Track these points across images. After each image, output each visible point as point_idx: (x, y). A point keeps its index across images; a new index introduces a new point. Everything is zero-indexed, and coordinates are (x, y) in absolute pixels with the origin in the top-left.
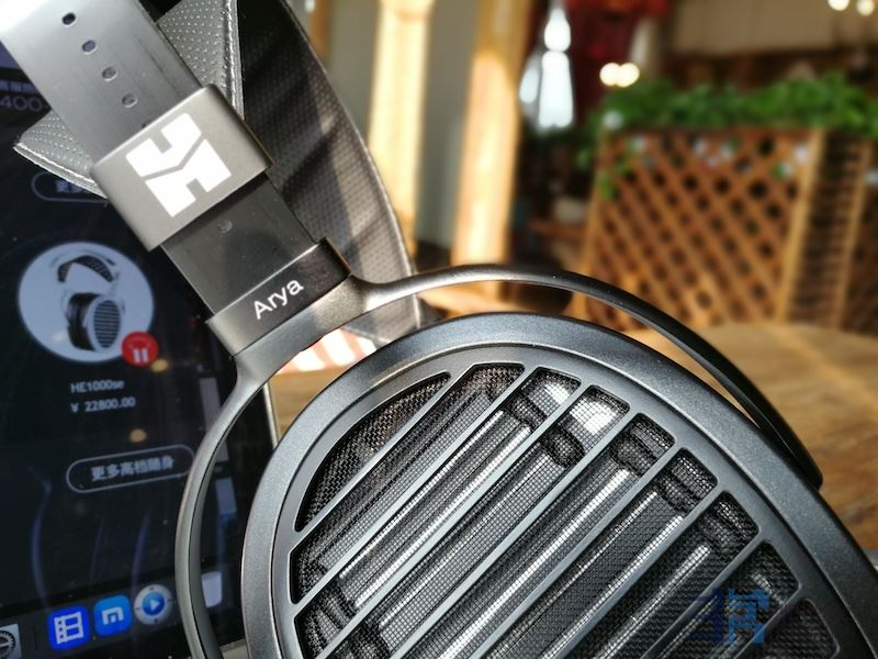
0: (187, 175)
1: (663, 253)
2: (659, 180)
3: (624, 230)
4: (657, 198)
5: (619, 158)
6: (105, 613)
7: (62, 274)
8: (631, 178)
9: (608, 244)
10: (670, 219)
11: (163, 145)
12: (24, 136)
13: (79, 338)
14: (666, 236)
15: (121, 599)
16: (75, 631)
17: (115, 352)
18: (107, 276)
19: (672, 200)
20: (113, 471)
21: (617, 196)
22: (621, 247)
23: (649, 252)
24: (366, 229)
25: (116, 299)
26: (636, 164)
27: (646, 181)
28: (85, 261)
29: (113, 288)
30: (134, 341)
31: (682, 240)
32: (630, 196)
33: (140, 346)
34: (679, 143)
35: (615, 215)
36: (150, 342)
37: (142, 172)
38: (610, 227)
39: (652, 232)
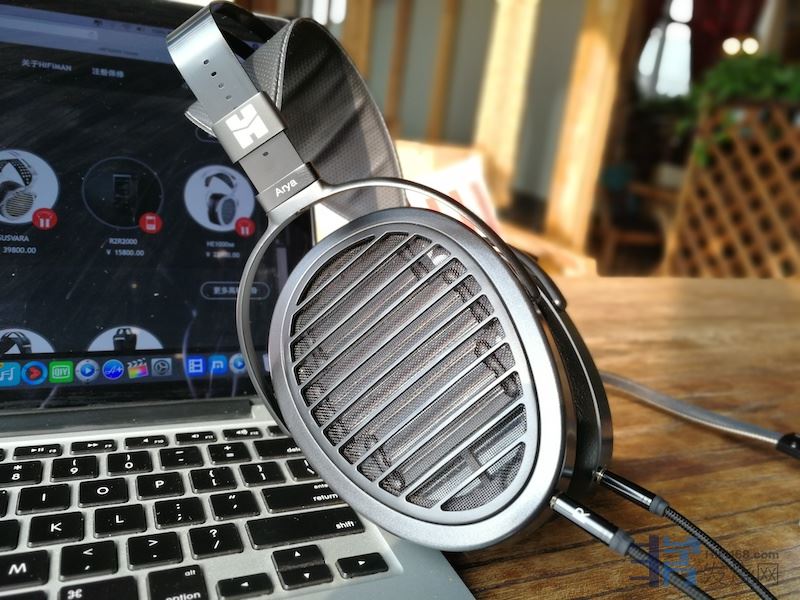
0: (250, 131)
1: (752, 220)
2: (755, 150)
3: (715, 196)
4: (751, 167)
5: (717, 128)
6: (214, 363)
7: (207, 182)
8: (728, 147)
9: (699, 208)
10: (761, 188)
11: (241, 117)
12: (190, 109)
13: (213, 218)
14: (756, 204)
15: (223, 357)
16: (198, 368)
17: (231, 227)
18: (231, 185)
19: (765, 170)
20: (225, 290)
21: (711, 162)
22: (710, 211)
23: (737, 218)
24: (380, 167)
25: (234, 199)
26: (734, 134)
27: (742, 151)
28: (220, 176)
29: (234, 192)
30: (242, 222)
31: (771, 208)
32: (724, 164)
33: (245, 225)
34: (779, 116)
35: (707, 181)
36: (251, 224)
37: (232, 129)
38: (702, 193)
39: (742, 199)
